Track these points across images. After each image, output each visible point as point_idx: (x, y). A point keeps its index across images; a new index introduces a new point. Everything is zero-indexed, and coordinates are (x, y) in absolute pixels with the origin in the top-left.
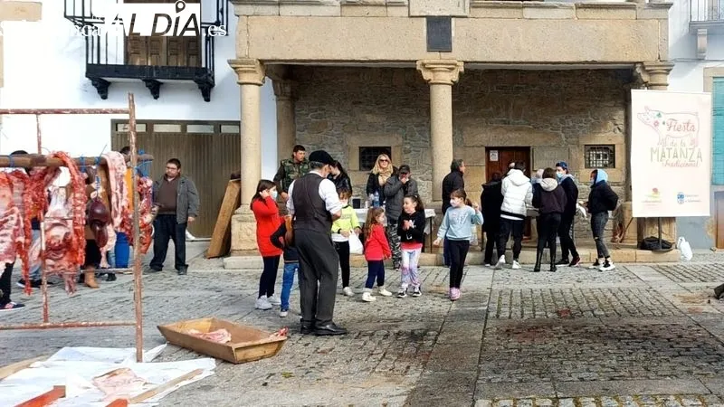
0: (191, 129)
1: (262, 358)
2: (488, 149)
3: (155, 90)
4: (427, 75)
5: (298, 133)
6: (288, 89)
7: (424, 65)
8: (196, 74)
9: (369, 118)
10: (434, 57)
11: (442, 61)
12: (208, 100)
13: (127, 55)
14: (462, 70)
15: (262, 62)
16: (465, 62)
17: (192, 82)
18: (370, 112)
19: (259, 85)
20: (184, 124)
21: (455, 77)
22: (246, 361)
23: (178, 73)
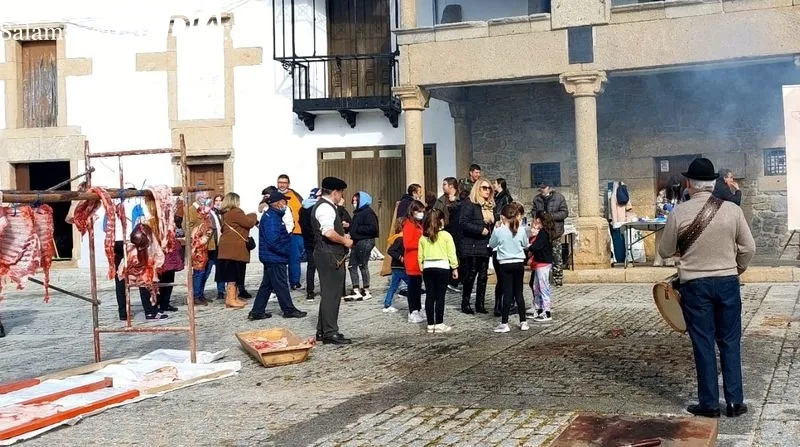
0: (383, 154)
1: (291, 363)
2: (658, 160)
3: (352, 120)
4: (569, 89)
5: (474, 153)
6: (463, 111)
7: (565, 78)
8: (382, 102)
9: (539, 135)
10: (577, 68)
11: (583, 73)
12: (396, 126)
13: (332, 89)
14: (605, 79)
15: (422, 87)
16: (608, 72)
17: (379, 110)
18: (539, 129)
19: (421, 110)
20: (377, 149)
21: (597, 87)
22: (275, 365)
23: (367, 102)
